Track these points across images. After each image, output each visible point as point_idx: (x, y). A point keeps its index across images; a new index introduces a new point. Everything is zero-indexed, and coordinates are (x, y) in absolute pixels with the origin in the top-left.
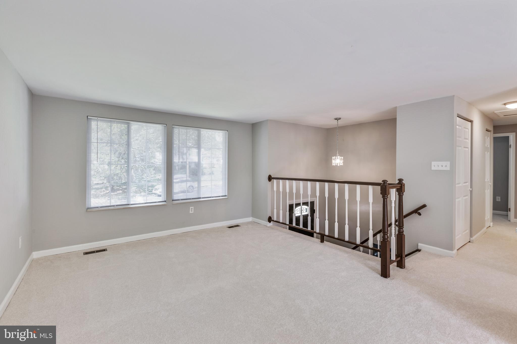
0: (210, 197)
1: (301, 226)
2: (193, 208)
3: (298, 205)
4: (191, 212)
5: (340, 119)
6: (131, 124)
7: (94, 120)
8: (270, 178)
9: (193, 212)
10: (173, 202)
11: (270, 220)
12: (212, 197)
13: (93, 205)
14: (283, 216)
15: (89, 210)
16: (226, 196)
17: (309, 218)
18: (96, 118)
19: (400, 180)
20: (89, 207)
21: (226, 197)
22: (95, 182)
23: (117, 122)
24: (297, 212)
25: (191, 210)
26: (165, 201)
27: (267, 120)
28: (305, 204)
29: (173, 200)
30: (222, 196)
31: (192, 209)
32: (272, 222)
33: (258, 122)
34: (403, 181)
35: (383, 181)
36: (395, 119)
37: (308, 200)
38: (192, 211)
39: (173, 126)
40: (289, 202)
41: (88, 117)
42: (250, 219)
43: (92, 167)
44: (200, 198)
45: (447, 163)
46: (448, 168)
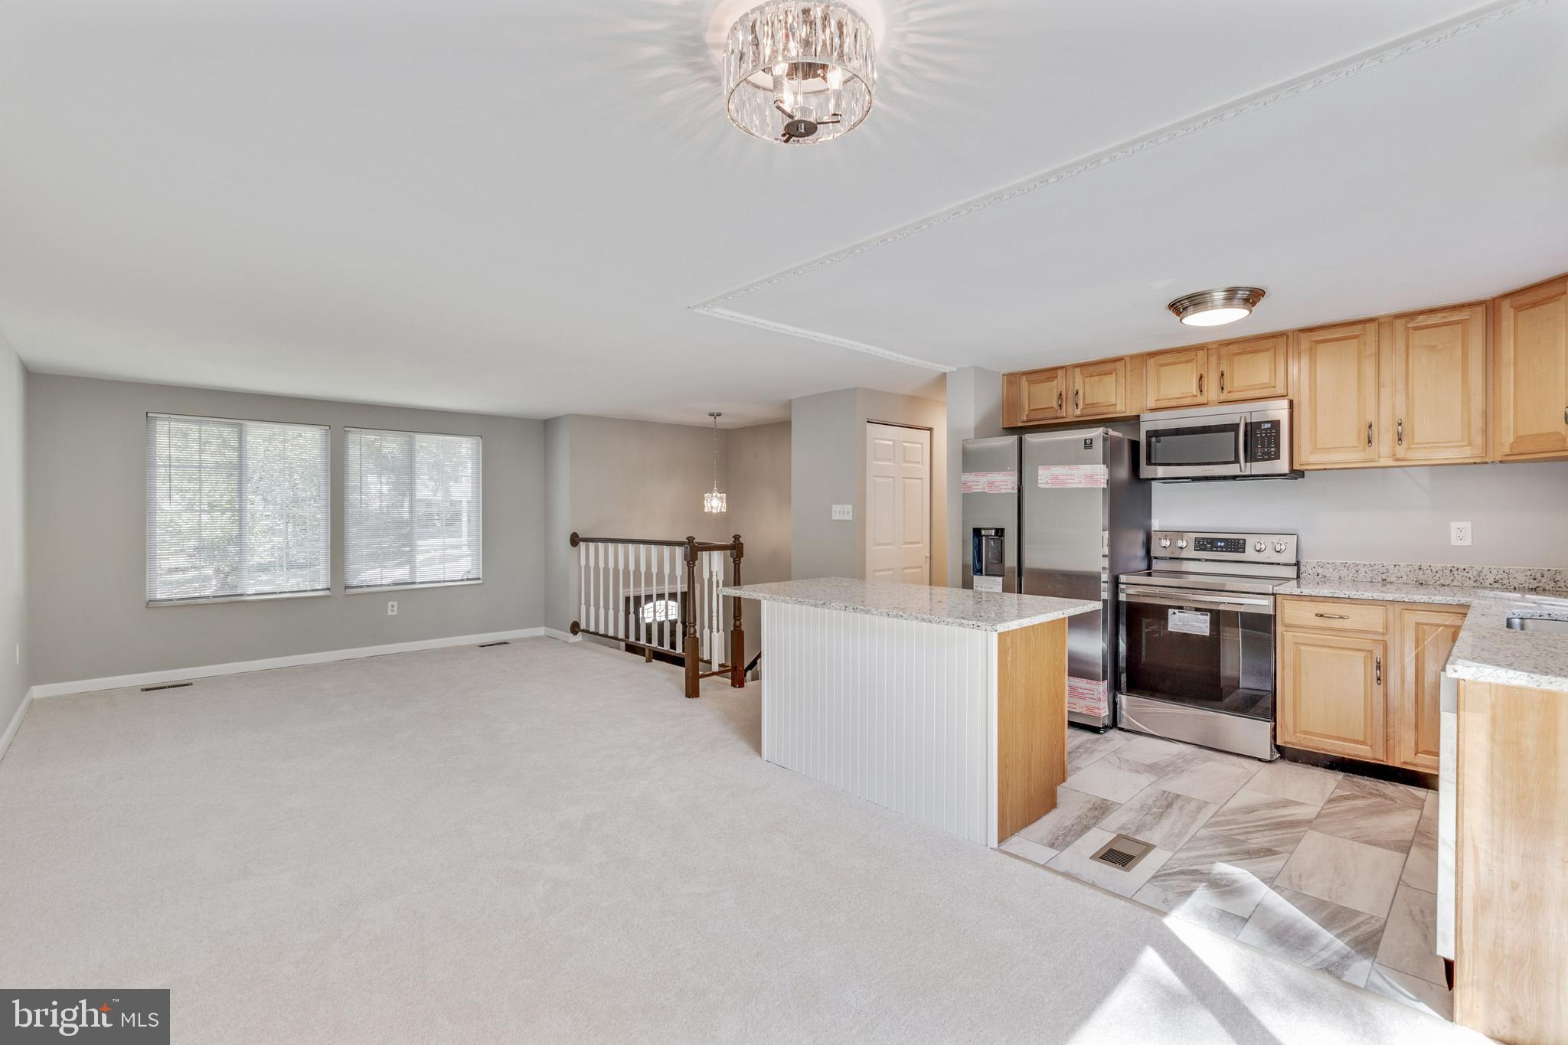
0: (439, 582)
1: (666, 647)
2: (396, 603)
3: (649, 598)
4: (390, 613)
5: (719, 415)
6: (246, 425)
7: (162, 419)
8: (575, 540)
9: (395, 613)
10: (348, 590)
11: (575, 628)
12: (444, 581)
13: (161, 594)
14: (611, 622)
15: (151, 605)
16: (479, 579)
17: (679, 628)
18: (168, 416)
19: (737, 537)
20: (153, 598)
21: (480, 582)
22: (166, 565)
23: (213, 422)
24: (651, 613)
25: (390, 608)
26: (329, 589)
27: (569, 415)
28: (673, 596)
29: (346, 588)
30: (468, 580)
31: (393, 606)
32: (580, 633)
33: (558, 415)
34: (740, 539)
35: (688, 538)
36: (789, 423)
37: (677, 588)
38: (393, 611)
39: (346, 429)
40: (623, 592)
41: (149, 415)
42: (541, 631)
43: (161, 518)
44: (414, 583)
45: (849, 507)
46: (850, 517)
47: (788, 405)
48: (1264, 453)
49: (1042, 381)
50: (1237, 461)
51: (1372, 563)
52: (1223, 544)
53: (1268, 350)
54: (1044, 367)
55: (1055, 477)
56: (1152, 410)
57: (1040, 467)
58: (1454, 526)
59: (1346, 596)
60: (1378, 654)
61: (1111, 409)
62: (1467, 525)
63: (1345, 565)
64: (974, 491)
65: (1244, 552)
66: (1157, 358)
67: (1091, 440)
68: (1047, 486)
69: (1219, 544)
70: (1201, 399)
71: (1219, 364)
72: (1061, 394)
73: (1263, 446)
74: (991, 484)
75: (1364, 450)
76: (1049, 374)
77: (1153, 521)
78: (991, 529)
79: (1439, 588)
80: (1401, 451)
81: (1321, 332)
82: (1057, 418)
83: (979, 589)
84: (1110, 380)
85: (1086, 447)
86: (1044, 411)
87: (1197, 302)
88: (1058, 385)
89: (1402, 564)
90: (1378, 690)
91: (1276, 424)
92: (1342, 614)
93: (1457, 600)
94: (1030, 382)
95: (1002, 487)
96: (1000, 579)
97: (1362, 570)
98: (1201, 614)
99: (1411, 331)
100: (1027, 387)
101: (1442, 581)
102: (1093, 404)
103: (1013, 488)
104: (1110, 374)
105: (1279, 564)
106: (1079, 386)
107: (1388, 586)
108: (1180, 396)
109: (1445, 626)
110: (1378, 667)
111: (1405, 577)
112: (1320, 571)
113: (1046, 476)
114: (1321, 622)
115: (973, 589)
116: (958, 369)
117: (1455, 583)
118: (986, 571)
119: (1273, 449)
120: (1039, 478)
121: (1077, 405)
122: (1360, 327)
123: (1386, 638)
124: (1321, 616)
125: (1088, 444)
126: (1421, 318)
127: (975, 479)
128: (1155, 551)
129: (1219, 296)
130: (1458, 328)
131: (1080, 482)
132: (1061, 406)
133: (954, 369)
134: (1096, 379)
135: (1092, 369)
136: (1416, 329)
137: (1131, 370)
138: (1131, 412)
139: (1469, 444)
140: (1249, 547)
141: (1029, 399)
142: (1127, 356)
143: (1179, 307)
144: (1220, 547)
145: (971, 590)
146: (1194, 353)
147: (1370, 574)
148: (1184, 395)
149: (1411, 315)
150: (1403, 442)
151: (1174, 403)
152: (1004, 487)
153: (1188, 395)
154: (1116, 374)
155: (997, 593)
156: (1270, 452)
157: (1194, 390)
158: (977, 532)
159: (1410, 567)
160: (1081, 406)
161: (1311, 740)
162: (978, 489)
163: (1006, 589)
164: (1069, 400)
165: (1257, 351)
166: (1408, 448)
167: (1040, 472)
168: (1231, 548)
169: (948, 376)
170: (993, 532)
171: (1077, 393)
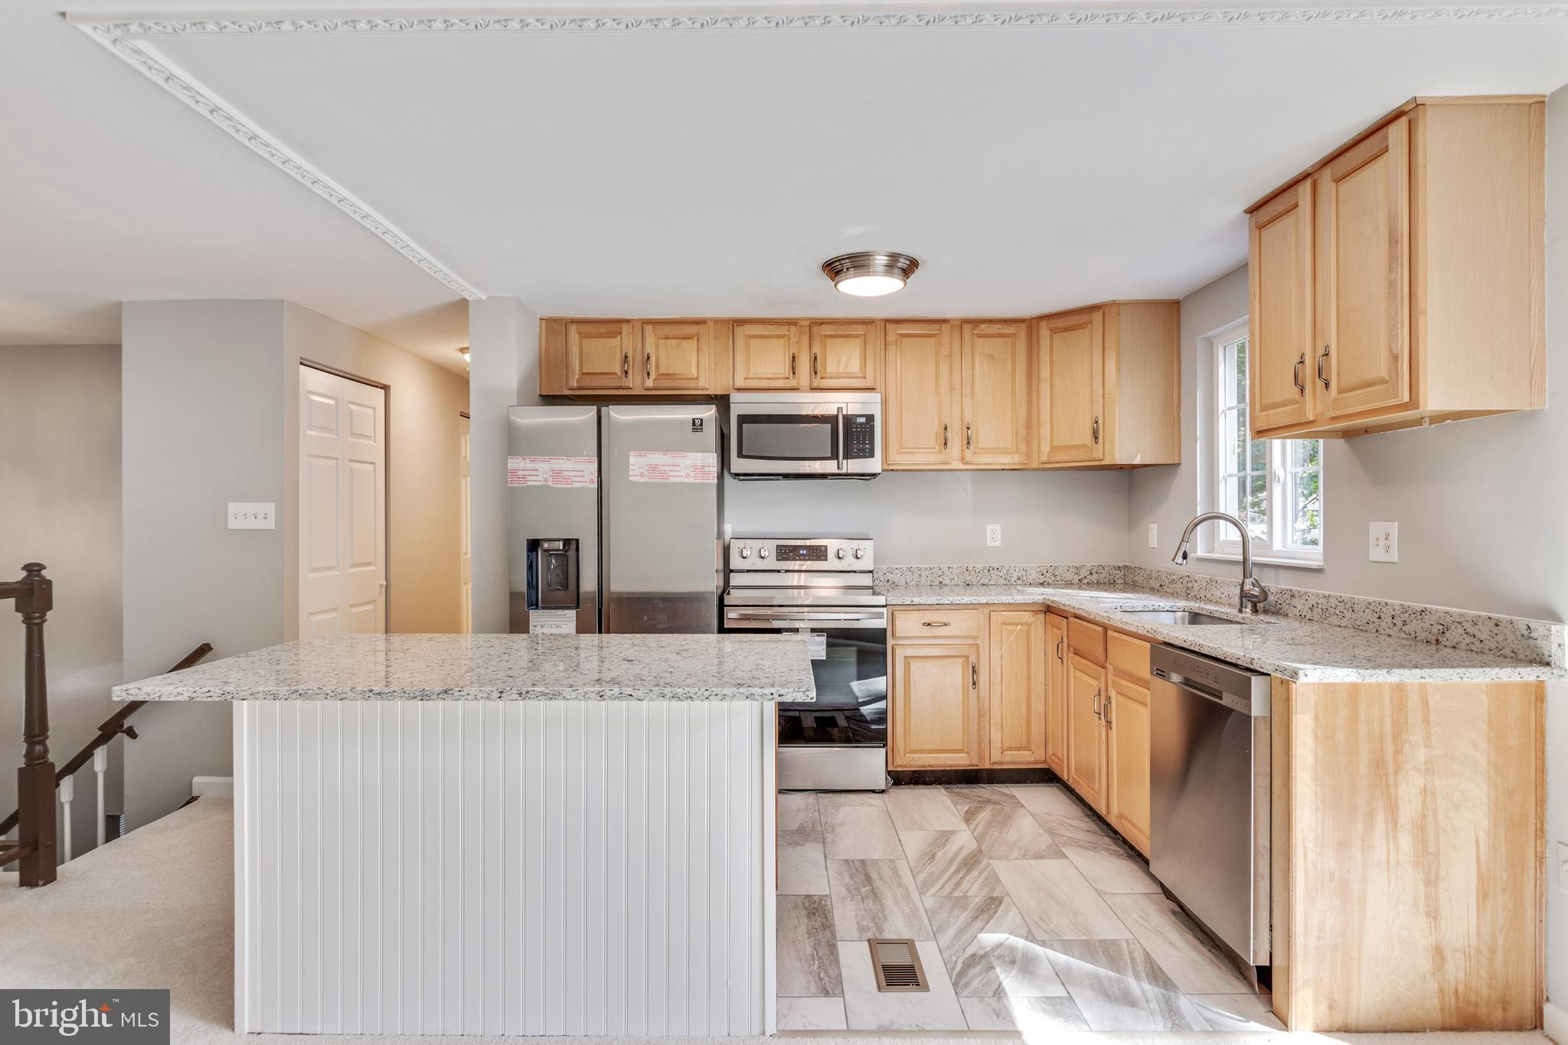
19: (33, 569)
45: (270, 508)
46: (270, 524)
47: (114, 313)
48: (859, 450)
49: (599, 336)
50: (834, 456)
51: (932, 566)
52: (805, 552)
53: (858, 336)
54: (602, 316)
55: (653, 468)
56: (739, 390)
57: (632, 453)
58: (989, 527)
59: (950, 602)
60: (972, 659)
61: (692, 384)
62: (997, 527)
63: (910, 569)
64: (529, 483)
65: (826, 560)
66: (746, 327)
67: (701, 420)
68: (642, 480)
69: (801, 552)
70: (792, 383)
71: (810, 345)
72: (626, 357)
73: (858, 443)
74: (557, 474)
75: (940, 452)
76: (611, 326)
77: (725, 525)
78: (559, 540)
79: (980, 587)
80: (968, 454)
81: (906, 326)
82: (621, 388)
83: (539, 631)
84: (690, 346)
85: (695, 430)
86: (603, 377)
87: (858, 264)
88: (626, 342)
89: (954, 566)
90: (972, 693)
91: (870, 418)
92: (945, 620)
93: (1032, 598)
94: (583, 336)
95: (574, 479)
96: (572, 613)
97: (924, 573)
98: (818, 635)
99: (975, 337)
100: (577, 341)
101: (982, 581)
102: (669, 374)
103: (592, 481)
104: (692, 338)
105: (855, 572)
106: (650, 349)
107: (944, 588)
108: (771, 376)
109: (1022, 624)
110: (974, 671)
111: (956, 579)
112: (890, 576)
113: (638, 466)
114: (927, 631)
115: (529, 633)
116: (487, 298)
117: (992, 582)
118: (543, 603)
119: (867, 446)
120: (631, 467)
121: (648, 374)
122: (937, 326)
123: (978, 641)
124: (929, 625)
125: (697, 426)
126: (983, 326)
127: (530, 466)
128: (736, 562)
129: (881, 260)
130: (1009, 340)
131: (688, 476)
132: (626, 373)
133: (484, 297)
134: (674, 342)
135: (668, 329)
136: (980, 336)
137: (715, 338)
138: (719, 391)
139: (1017, 451)
140: (831, 554)
141: (581, 358)
142: (710, 319)
143: (834, 269)
144: (803, 555)
145: (525, 636)
146: (787, 327)
147: (930, 578)
148: (775, 376)
149: (976, 322)
150: (971, 447)
151: (764, 384)
152: (578, 479)
153: (780, 376)
154: (698, 339)
155: (566, 636)
156: (866, 449)
157: (787, 372)
158: (534, 545)
159: (960, 569)
160: (653, 375)
161: (920, 758)
162: (534, 481)
163: (581, 629)
164: (636, 366)
165: (848, 336)
166: (974, 453)
167: (632, 460)
168: (813, 556)
169: (471, 307)
170: (561, 545)
171: (648, 358)
